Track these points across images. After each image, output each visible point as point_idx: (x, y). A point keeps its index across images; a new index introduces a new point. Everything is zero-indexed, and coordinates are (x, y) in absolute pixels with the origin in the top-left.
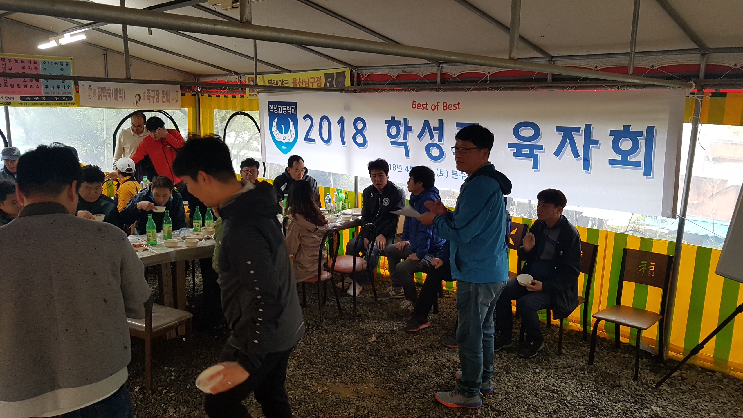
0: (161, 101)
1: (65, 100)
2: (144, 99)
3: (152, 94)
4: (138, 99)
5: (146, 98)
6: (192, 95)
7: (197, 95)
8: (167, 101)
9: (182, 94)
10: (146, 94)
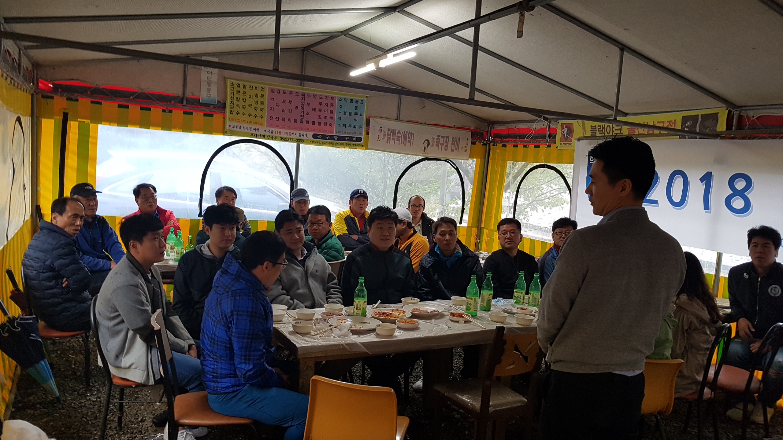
0: (449, 149)
1: (354, 141)
2: (433, 145)
3: (441, 140)
4: (427, 144)
5: (435, 144)
6: (483, 145)
7: (488, 145)
8: (456, 150)
9: (473, 143)
10: (435, 140)
